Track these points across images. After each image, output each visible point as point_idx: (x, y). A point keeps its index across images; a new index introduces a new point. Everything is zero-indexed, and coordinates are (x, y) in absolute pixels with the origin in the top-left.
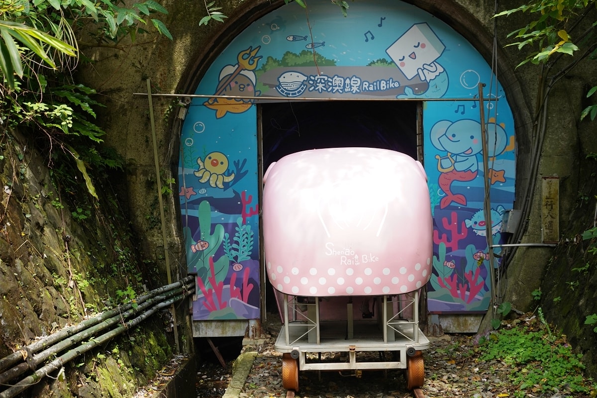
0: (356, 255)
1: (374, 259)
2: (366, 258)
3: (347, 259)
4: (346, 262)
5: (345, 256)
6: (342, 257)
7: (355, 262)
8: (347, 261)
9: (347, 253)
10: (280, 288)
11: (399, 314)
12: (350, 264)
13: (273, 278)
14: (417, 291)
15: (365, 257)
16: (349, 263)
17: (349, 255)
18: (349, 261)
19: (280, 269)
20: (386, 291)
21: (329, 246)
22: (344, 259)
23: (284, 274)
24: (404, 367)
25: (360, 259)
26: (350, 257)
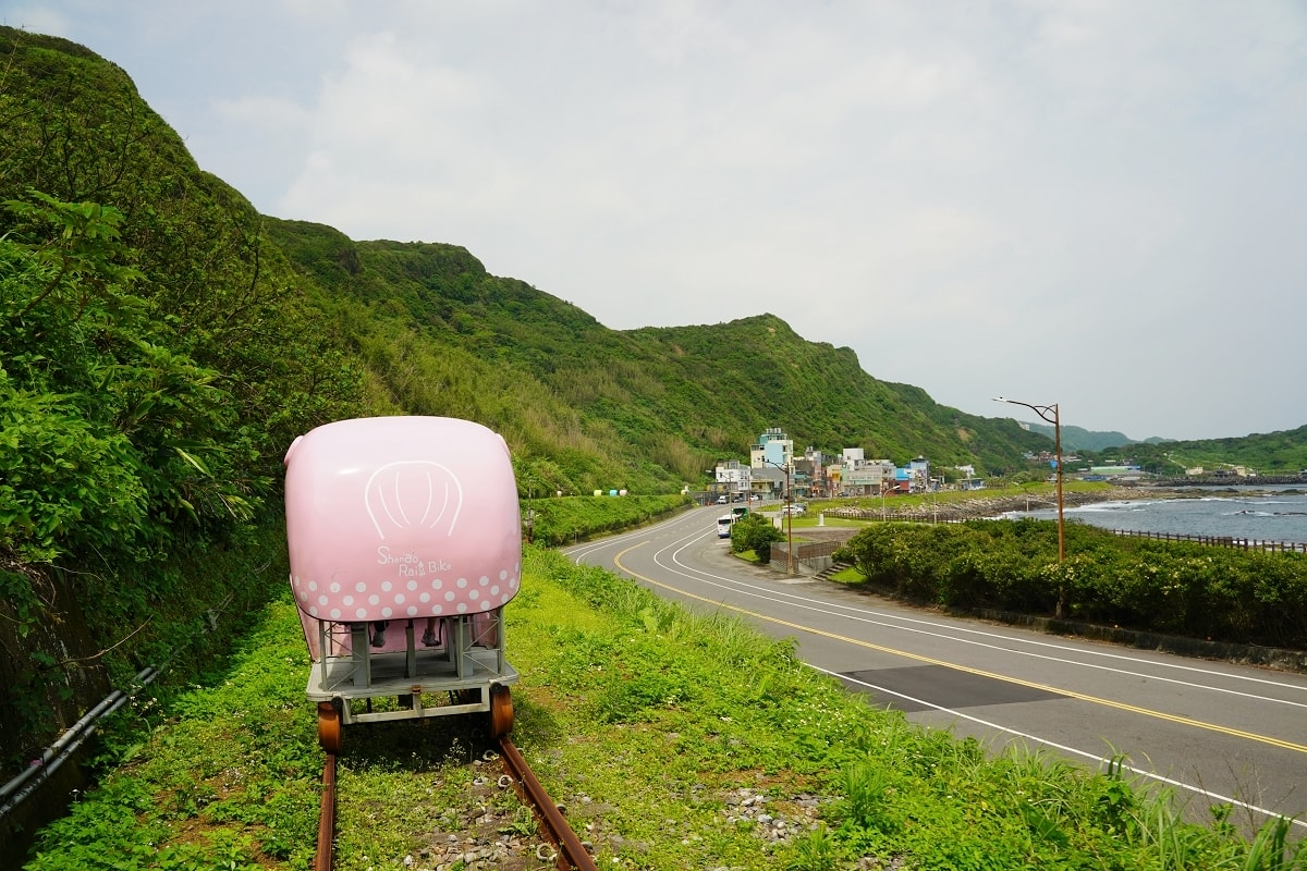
0: (420, 563)
1: (445, 567)
2: (434, 566)
3: (408, 569)
4: (407, 573)
5: (406, 564)
6: (401, 566)
7: (418, 572)
8: (408, 571)
9: (408, 560)
10: (313, 611)
12: (413, 575)
13: (302, 598)
15: (433, 564)
16: (411, 573)
17: (410, 562)
18: (411, 570)
19: (313, 586)
20: (462, 609)
21: (383, 551)
22: (403, 568)
23: (319, 593)
24: (487, 709)
25: (426, 567)
26: (412, 566)
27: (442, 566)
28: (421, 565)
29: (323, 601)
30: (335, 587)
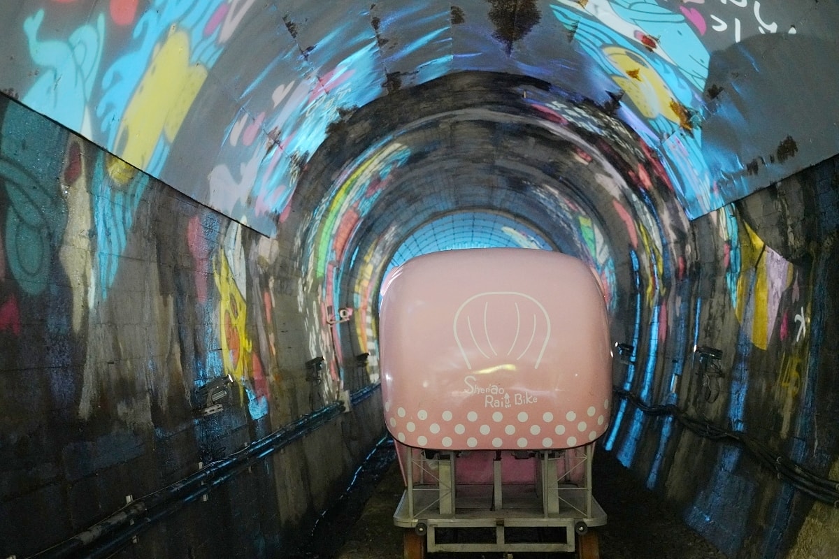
0: (507, 394)
1: (531, 400)
2: (520, 399)
3: (494, 400)
4: (493, 404)
5: (492, 395)
6: (487, 396)
7: (504, 404)
8: (494, 402)
9: (494, 391)
10: (401, 438)
11: (566, 476)
12: (498, 406)
13: (391, 424)
14: (590, 443)
15: (518, 397)
16: (497, 404)
17: (496, 393)
18: (497, 401)
19: (401, 412)
20: (548, 443)
21: (470, 381)
22: (489, 399)
23: (406, 420)
24: (572, 549)
25: (512, 399)
26: (498, 397)
27: (528, 399)
28: (507, 396)
29: (411, 427)
30: (423, 415)
